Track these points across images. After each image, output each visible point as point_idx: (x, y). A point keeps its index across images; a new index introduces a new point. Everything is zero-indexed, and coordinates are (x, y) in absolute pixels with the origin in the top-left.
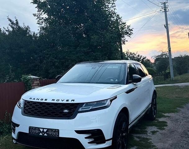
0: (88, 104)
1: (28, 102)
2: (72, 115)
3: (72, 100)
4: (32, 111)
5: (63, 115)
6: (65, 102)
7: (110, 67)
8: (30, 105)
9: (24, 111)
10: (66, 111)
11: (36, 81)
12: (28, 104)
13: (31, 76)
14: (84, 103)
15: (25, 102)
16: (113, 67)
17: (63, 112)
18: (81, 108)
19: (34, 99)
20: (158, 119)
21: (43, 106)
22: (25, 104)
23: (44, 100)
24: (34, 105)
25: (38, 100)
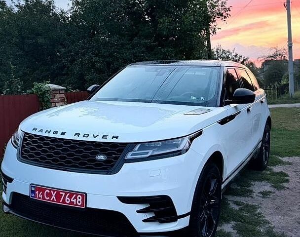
0: (144, 145)
1: (31, 136)
2: (112, 166)
3: (113, 137)
4: (37, 154)
5: (96, 165)
6: (99, 139)
7: (190, 73)
8: (34, 142)
9: (22, 154)
10: (101, 157)
11: (60, 93)
12: (29, 141)
13: (50, 85)
14: (136, 143)
15: (24, 136)
16: (196, 74)
17: (96, 160)
18: (131, 153)
19: (41, 131)
20: (272, 167)
21: (57, 146)
22: (25, 140)
23: (60, 133)
24: (41, 143)
25: (49, 133)
